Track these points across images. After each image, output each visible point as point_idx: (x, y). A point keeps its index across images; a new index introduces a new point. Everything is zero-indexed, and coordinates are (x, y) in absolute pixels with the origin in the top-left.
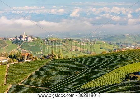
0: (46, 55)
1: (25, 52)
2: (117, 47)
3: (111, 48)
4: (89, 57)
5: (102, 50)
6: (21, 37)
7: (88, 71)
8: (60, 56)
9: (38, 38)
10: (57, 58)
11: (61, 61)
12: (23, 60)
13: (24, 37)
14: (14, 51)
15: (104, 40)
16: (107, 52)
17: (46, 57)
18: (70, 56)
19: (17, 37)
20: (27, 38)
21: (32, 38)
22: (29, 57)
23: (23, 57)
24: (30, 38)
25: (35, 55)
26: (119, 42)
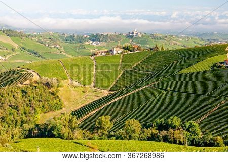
0: (152, 47)
1: (135, 45)
2: (207, 42)
3: (202, 43)
4: (185, 50)
5: (195, 44)
6: (133, 33)
7: (184, 61)
8: (162, 49)
9: (145, 34)
10: (160, 50)
11: (163, 52)
12: (134, 51)
13: (135, 33)
14: (127, 44)
15: (197, 36)
16: (199, 46)
17: (151, 49)
18: (170, 49)
19: (129, 33)
20: (137, 34)
21: (141, 34)
22: (138, 49)
23: (134, 48)
24: (139, 34)
25: (143, 47)
26: (209, 38)
